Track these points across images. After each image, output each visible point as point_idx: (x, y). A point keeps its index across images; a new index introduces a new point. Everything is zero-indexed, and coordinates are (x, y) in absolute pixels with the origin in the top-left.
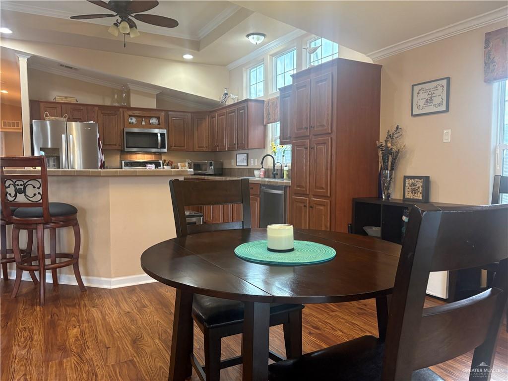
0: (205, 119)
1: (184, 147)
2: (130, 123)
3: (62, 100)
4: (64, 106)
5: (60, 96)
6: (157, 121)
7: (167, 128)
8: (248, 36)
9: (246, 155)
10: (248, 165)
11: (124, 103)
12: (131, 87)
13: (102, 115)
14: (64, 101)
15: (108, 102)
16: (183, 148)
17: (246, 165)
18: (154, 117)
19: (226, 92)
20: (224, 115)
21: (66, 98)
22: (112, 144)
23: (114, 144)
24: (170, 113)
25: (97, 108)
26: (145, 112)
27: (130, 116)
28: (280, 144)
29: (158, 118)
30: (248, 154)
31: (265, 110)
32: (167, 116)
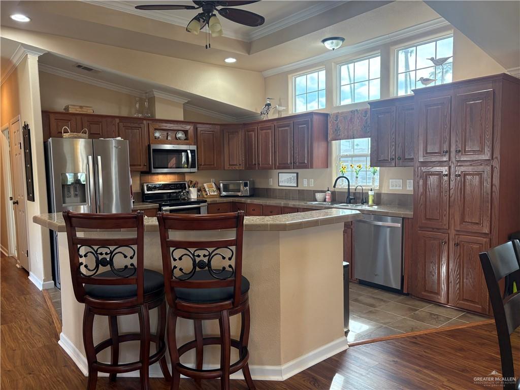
0: (238, 132)
1: (214, 164)
2: (155, 138)
3: (77, 111)
4: (79, 118)
5: (74, 106)
6: (184, 135)
7: (196, 143)
8: (324, 41)
9: (296, 174)
10: (297, 186)
11: (147, 114)
12: (157, 94)
13: (124, 128)
14: (78, 111)
15: (124, 113)
16: (212, 166)
17: (296, 185)
18: (181, 130)
19: (268, 102)
20: (270, 129)
21: (81, 107)
22: (136, 164)
23: (139, 164)
24: (198, 126)
25: (117, 120)
26: (172, 125)
27: (156, 129)
28: (371, 166)
29: (186, 132)
30: (297, 174)
31: (330, 125)
32: (196, 129)
